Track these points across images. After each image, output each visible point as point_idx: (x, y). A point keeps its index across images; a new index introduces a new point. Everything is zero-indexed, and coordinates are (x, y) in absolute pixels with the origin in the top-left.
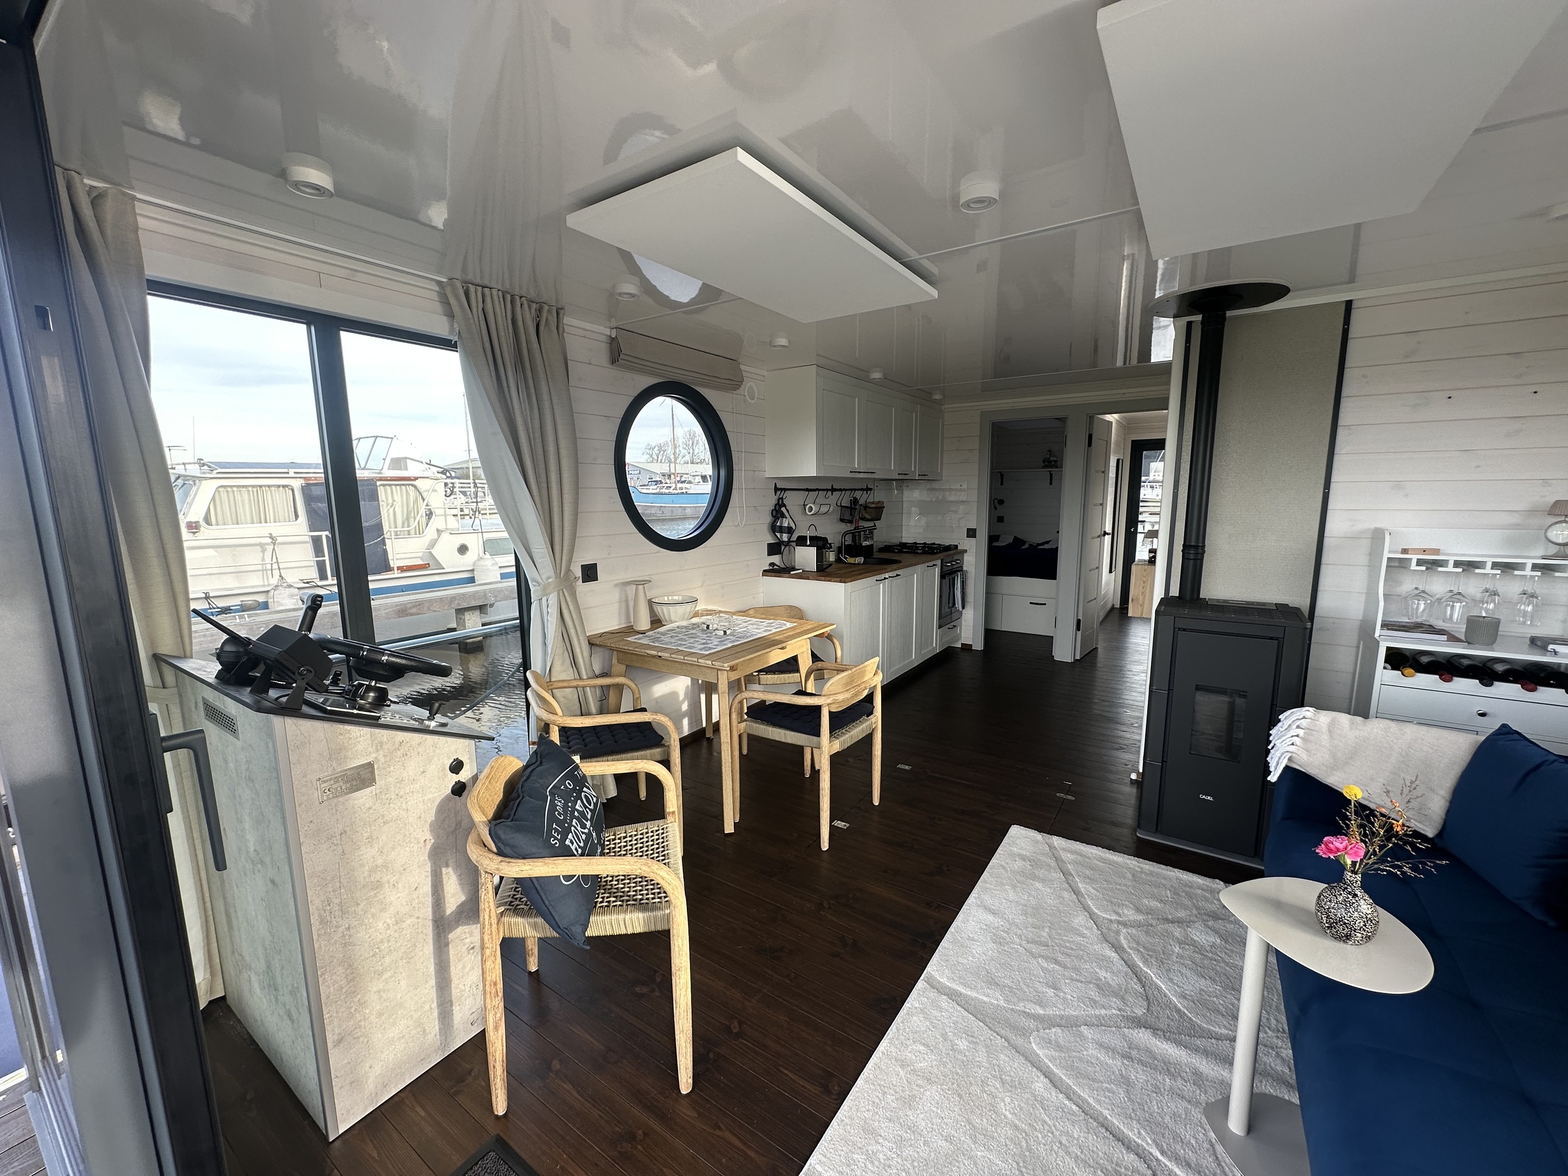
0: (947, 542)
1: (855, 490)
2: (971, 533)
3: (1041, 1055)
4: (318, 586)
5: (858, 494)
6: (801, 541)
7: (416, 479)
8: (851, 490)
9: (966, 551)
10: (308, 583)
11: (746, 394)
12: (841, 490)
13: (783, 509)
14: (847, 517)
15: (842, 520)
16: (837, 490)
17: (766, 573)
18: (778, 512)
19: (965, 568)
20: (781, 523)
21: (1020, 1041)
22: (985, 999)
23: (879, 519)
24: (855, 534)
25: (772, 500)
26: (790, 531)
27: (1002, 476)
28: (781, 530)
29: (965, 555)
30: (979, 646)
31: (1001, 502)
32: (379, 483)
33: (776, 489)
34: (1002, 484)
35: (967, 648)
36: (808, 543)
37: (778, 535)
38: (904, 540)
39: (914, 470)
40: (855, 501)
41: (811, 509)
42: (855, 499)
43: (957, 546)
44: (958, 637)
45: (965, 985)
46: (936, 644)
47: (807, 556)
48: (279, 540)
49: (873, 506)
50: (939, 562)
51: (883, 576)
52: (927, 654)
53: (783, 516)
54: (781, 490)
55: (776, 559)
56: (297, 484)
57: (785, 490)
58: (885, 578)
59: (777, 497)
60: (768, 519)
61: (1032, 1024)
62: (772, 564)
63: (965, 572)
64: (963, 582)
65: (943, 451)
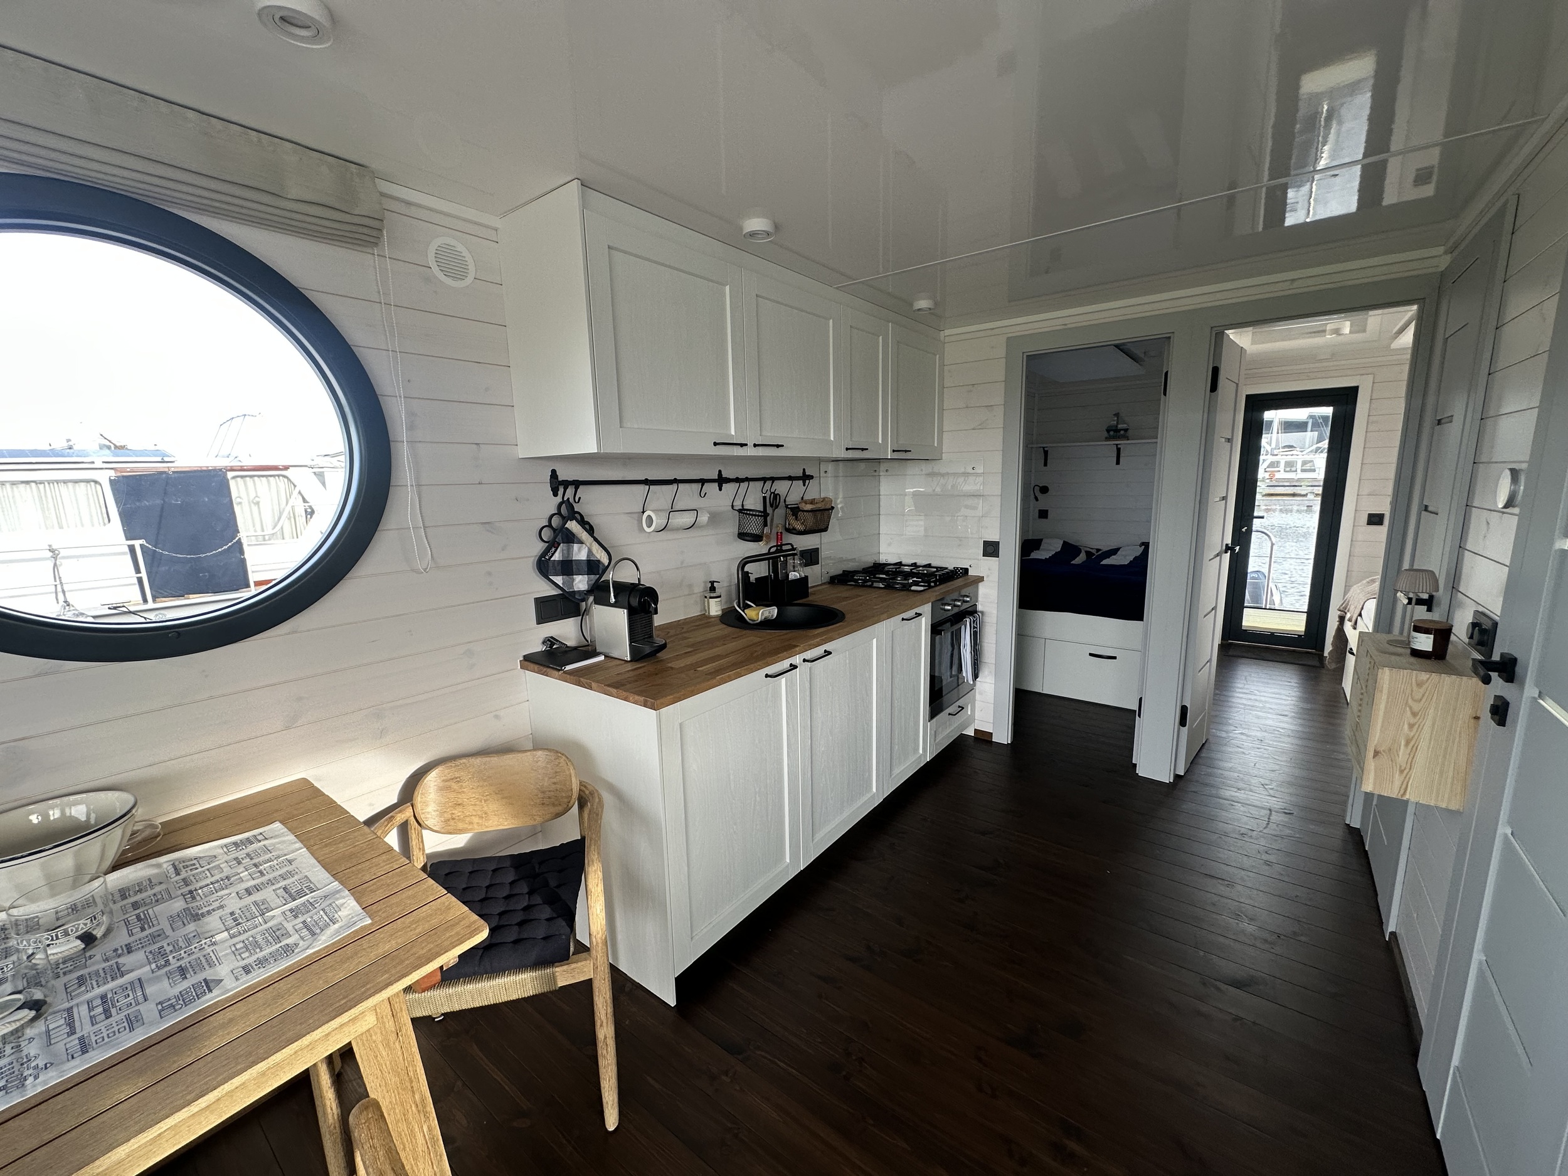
0: (950, 563)
1: (773, 479)
2: (991, 549)
5: (781, 487)
7: (286, 468)
8: (764, 480)
9: (981, 579)
11: (432, 263)
12: (738, 480)
13: (573, 526)
14: (754, 527)
15: (743, 536)
16: (728, 480)
17: (530, 661)
18: (558, 533)
19: (980, 608)
20: (569, 551)
23: (825, 530)
24: (772, 558)
25: (550, 504)
26: (592, 567)
27: (1046, 453)
28: (568, 568)
29: (981, 585)
30: (1003, 735)
31: (1044, 490)
32: (230, 475)
33: (557, 483)
34: (1045, 465)
35: (983, 738)
36: (613, 600)
37: (559, 580)
38: (883, 559)
39: (883, 442)
40: (773, 501)
41: (650, 520)
42: (776, 496)
43: (966, 570)
44: (972, 719)
46: (924, 749)
47: (612, 625)
48: (63, 553)
49: (809, 507)
50: (927, 609)
51: (785, 664)
52: (904, 770)
53: (570, 538)
54: (566, 484)
55: (566, 630)
56: (104, 477)
57: (577, 484)
58: (793, 667)
59: (559, 499)
60: (539, 547)
62: (550, 641)
63: (982, 613)
64: (975, 633)
65: (942, 410)
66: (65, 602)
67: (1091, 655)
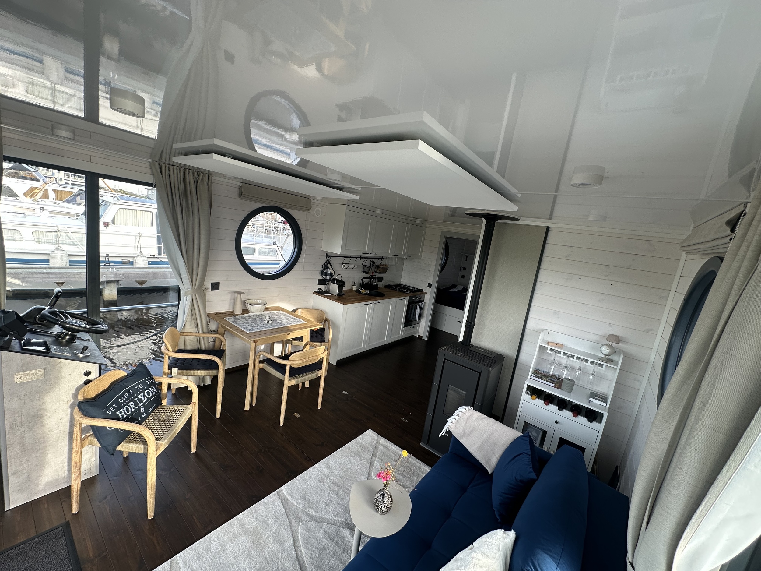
0: (419, 287)
1: (374, 258)
2: (430, 285)
3: (299, 532)
4: (156, 257)
5: (375, 261)
6: (333, 281)
8: (372, 258)
9: (426, 293)
10: (152, 255)
11: (315, 213)
12: (365, 258)
13: (329, 265)
14: (367, 270)
15: (364, 272)
16: (363, 258)
17: (315, 292)
18: (325, 267)
19: (424, 301)
20: (327, 271)
21: (294, 524)
22: (295, 504)
23: (385, 273)
24: (371, 279)
25: (324, 260)
26: (331, 275)
27: (467, 257)
28: (326, 274)
29: (426, 295)
30: (425, 337)
31: (464, 269)
33: (327, 256)
34: (466, 260)
35: (420, 337)
36: (336, 282)
37: (324, 276)
38: (401, 283)
39: (403, 253)
40: (373, 264)
41: (344, 266)
42: (374, 263)
43: (423, 290)
44: (418, 332)
45: (292, 496)
46: (401, 334)
47: (334, 288)
48: (143, 235)
49: (382, 267)
50: (408, 298)
51: (369, 302)
52: (394, 338)
53: (328, 268)
54: (329, 256)
55: (323, 287)
57: (332, 256)
58: (371, 304)
59: (327, 259)
60: (321, 269)
61: (306, 518)
62: (319, 289)
63: (425, 303)
64: (421, 307)
65: (423, 245)
66: (141, 251)
67: (458, 321)
